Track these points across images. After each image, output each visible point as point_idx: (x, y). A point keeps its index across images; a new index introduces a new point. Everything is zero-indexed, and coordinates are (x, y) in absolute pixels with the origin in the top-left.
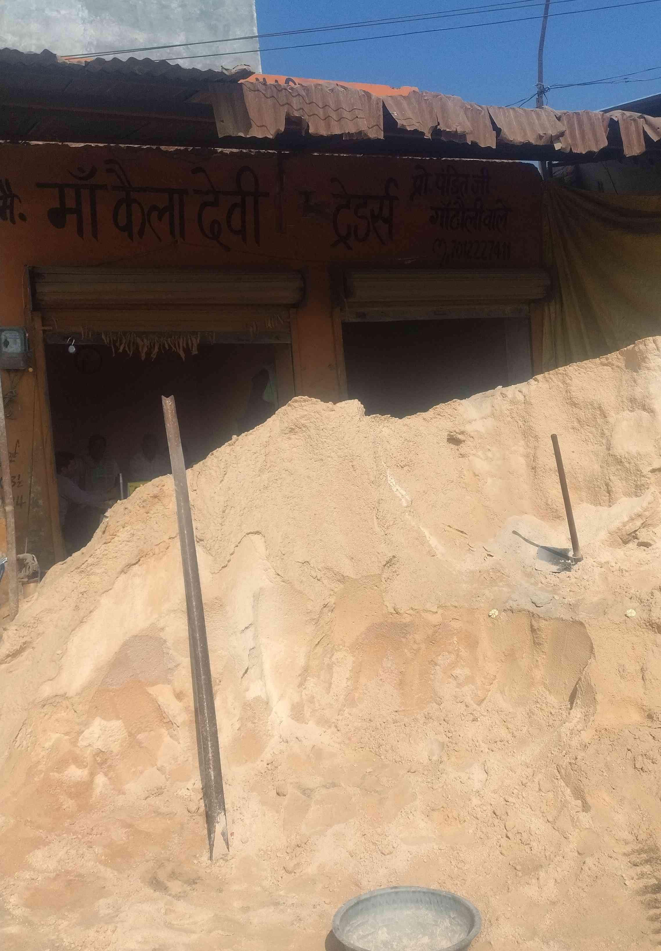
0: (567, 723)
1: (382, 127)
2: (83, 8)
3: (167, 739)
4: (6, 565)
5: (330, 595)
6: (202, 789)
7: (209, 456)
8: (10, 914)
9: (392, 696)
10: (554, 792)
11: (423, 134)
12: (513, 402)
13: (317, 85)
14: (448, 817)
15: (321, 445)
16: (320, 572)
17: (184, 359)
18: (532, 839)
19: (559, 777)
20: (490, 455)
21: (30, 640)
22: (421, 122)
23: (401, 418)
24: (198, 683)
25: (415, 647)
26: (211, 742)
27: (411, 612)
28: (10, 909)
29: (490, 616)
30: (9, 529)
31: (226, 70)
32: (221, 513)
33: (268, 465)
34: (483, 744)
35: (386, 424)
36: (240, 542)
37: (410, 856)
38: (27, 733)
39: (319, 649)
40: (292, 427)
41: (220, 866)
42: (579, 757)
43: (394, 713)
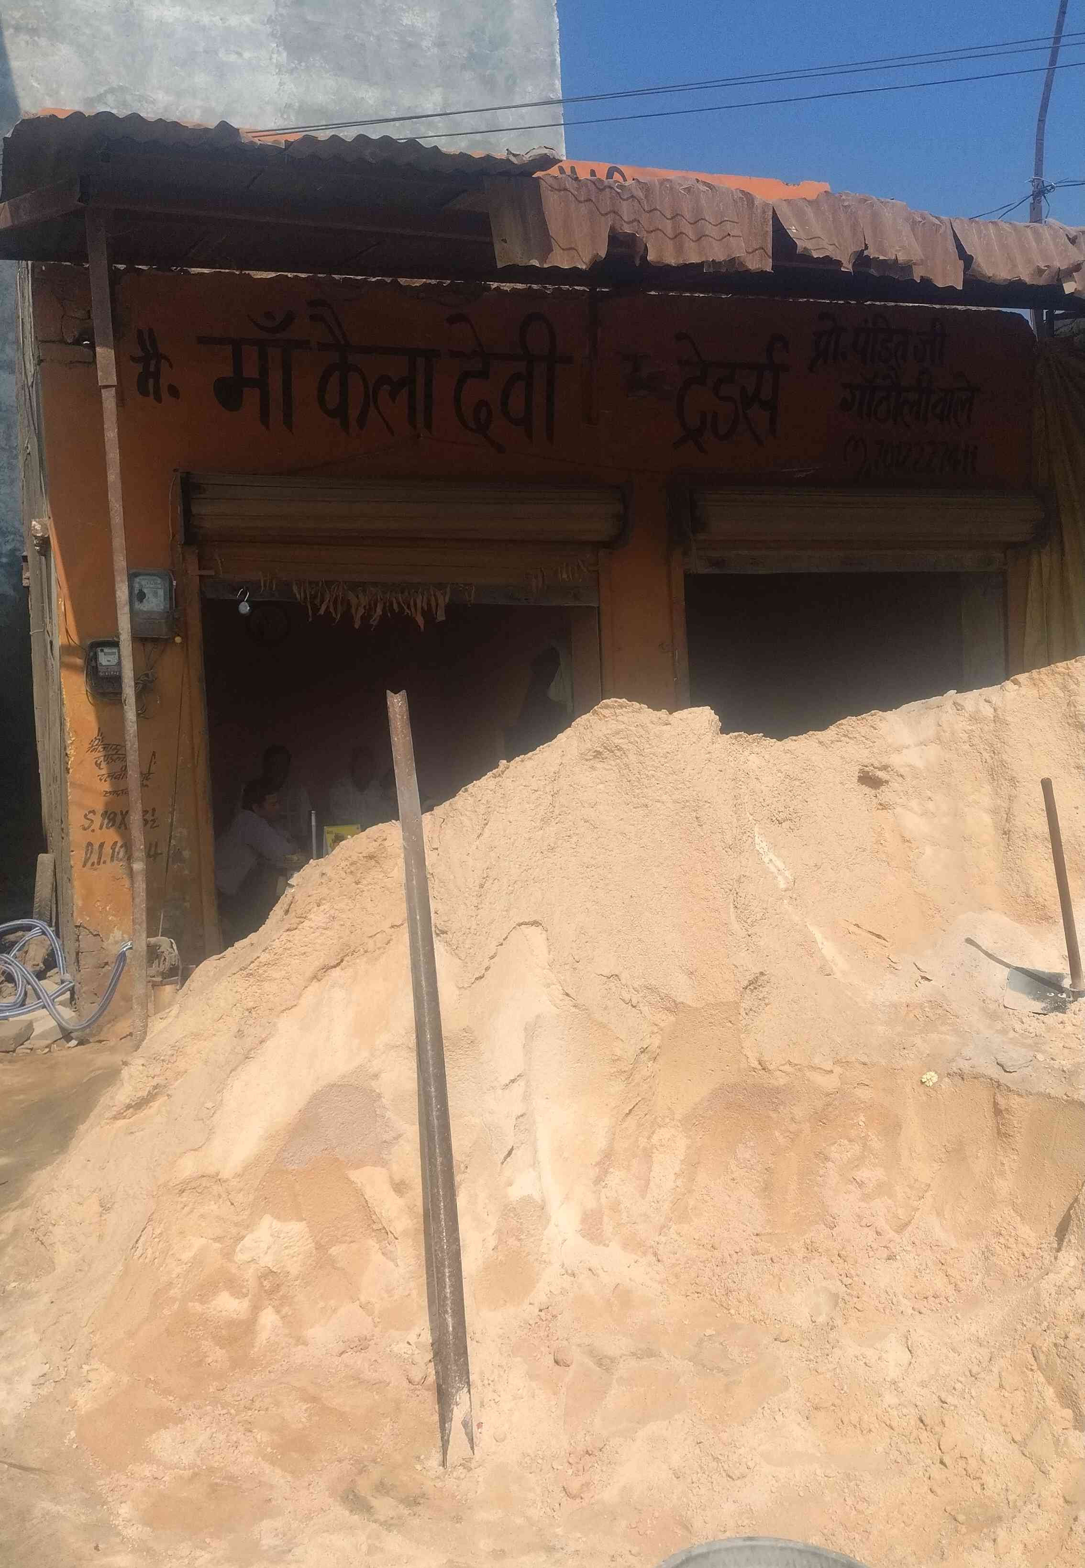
0: (1051, 1275)
1: (770, 254)
2: (280, 49)
3: (377, 1257)
4: (127, 954)
5: (653, 1033)
6: (432, 1345)
7: (460, 792)
8: (119, 1534)
9: (751, 1207)
10: (1024, 1390)
11: (839, 263)
12: (974, 718)
13: (663, 182)
14: (842, 1421)
15: (646, 782)
16: (636, 993)
17: (422, 627)
18: (985, 1470)
19: (1035, 1367)
20: (931, 806)
21: (163, 1082)
22: (837, 244)
23: (780, 739)
24: (431, 1171)
25: (793, 1127)
26: (450, 1270)
27: (787, 1068)
28: (118, 1526)
29: (922, 1083)
30: (137, 900)
31: (514, 155)
32: (477, 888)
33: (557, 812)
34: (905, 1301)
35: (756, 750)
36: (507, 937)
37: (776, 1485)
38: (154, 1236)
39: (631, 1122)
40: (599, 749)
41: (458, 1478)
42: (1071, 1335)
43: (754, 1238)
